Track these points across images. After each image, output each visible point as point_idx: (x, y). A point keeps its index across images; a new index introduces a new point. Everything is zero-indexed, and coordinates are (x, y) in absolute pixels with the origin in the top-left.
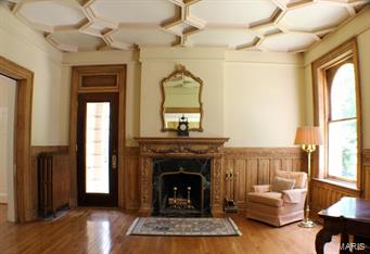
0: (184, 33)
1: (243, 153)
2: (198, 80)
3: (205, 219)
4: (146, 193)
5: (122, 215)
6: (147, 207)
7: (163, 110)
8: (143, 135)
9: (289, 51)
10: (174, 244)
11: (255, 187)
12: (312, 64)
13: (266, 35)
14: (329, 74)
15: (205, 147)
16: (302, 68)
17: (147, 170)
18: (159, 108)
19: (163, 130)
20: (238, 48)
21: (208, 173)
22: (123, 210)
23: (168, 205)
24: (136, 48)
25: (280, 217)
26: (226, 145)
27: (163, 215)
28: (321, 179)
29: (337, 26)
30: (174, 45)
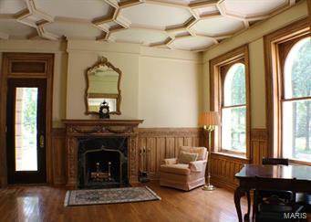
0: (110, 30)
1: (153, 133)
2: (117, 70)
3: (126, 189)
4: (72, 169)
5: (52, 189)
6: (73, 181)
7: (87, 95)
8: (68, 118)
9: (192, 50)
10: (109, 211)
11: (166, 160)
12: (210, 61)
13: (177, 37)
14: (223, 71)
15: (123, 128)
16: (200, 64)
17: (73, 148)
18: (83, 93)
19: (87, 113)
20: (152, 45)
21: (125, 150)
22: (52, 185)
23: (91, 179)
24: (64, 40)
25: (189, 183)
26: (140, 126)
27: (89, 188)
28: (216, 152)
29: (233, 34)
30: (97, 39)
